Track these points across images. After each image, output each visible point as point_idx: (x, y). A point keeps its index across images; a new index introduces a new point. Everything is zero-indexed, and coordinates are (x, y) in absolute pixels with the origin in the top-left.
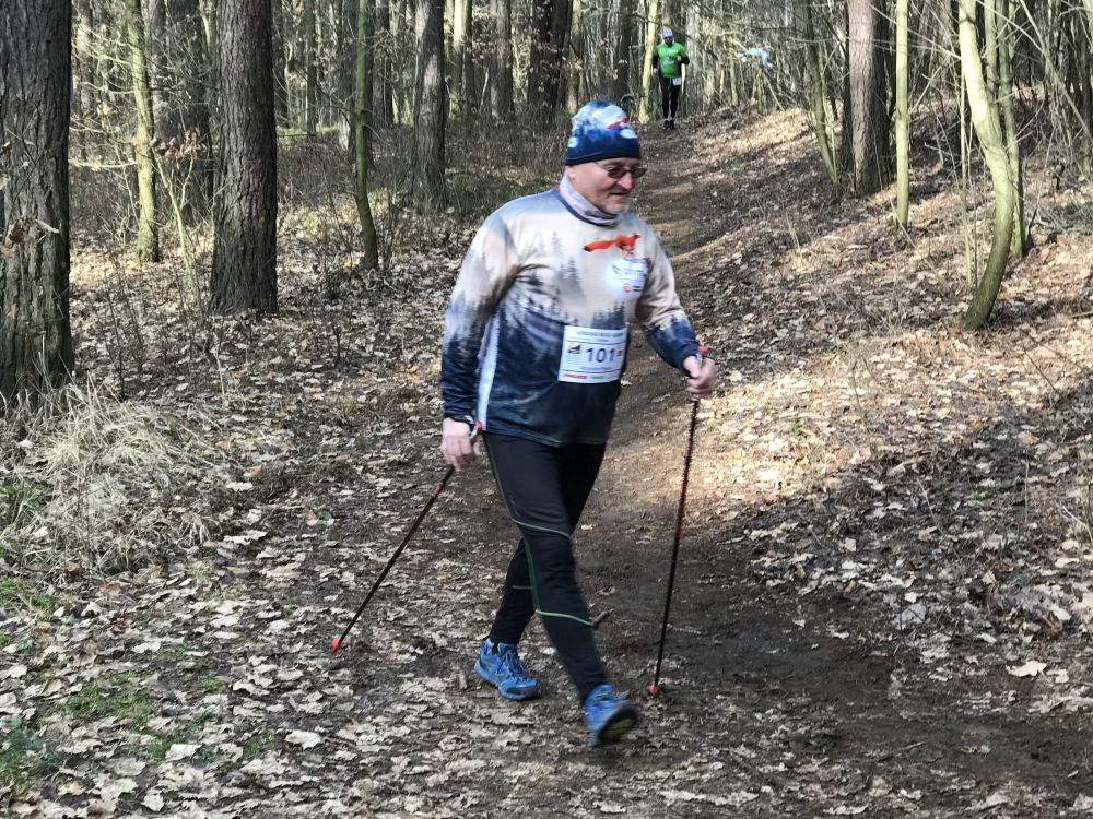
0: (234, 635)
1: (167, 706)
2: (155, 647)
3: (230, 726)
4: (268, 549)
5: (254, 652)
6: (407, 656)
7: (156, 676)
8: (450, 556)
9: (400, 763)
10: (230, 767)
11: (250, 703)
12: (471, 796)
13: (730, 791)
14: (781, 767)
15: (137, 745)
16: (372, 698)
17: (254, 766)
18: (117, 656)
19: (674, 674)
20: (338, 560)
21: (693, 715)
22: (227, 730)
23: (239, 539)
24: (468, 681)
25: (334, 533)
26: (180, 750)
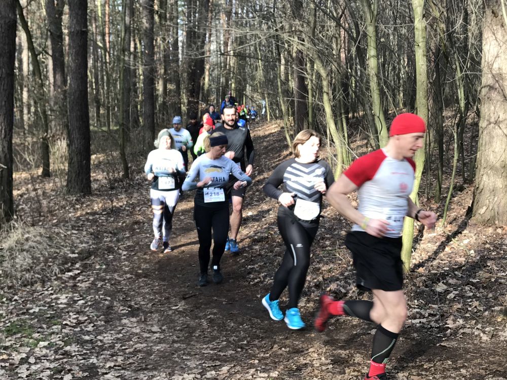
0: (65, 306)
1: (39, 330)
2: (37, 310)
3: (61, 336)
4: (81, 277)
5: (71, 311)
6: (125, 311)
7: (36, 320)
8: (145, 277)
9: (118, 346)
10: (59, 349)
11: (68, 328)
12: (140, 356)
13: (227, 351)
14: (245, 342)
15: (28, 343)
16: (111, 325)
17: (68, 348)
18: (24, 314)
19: (215, 314)
20: (105, 280)
21: (219, 326)
22: (59, 337)
23: (70, 274)
24: (145, 319)
25: (105, 271)
26: (42, 344)
